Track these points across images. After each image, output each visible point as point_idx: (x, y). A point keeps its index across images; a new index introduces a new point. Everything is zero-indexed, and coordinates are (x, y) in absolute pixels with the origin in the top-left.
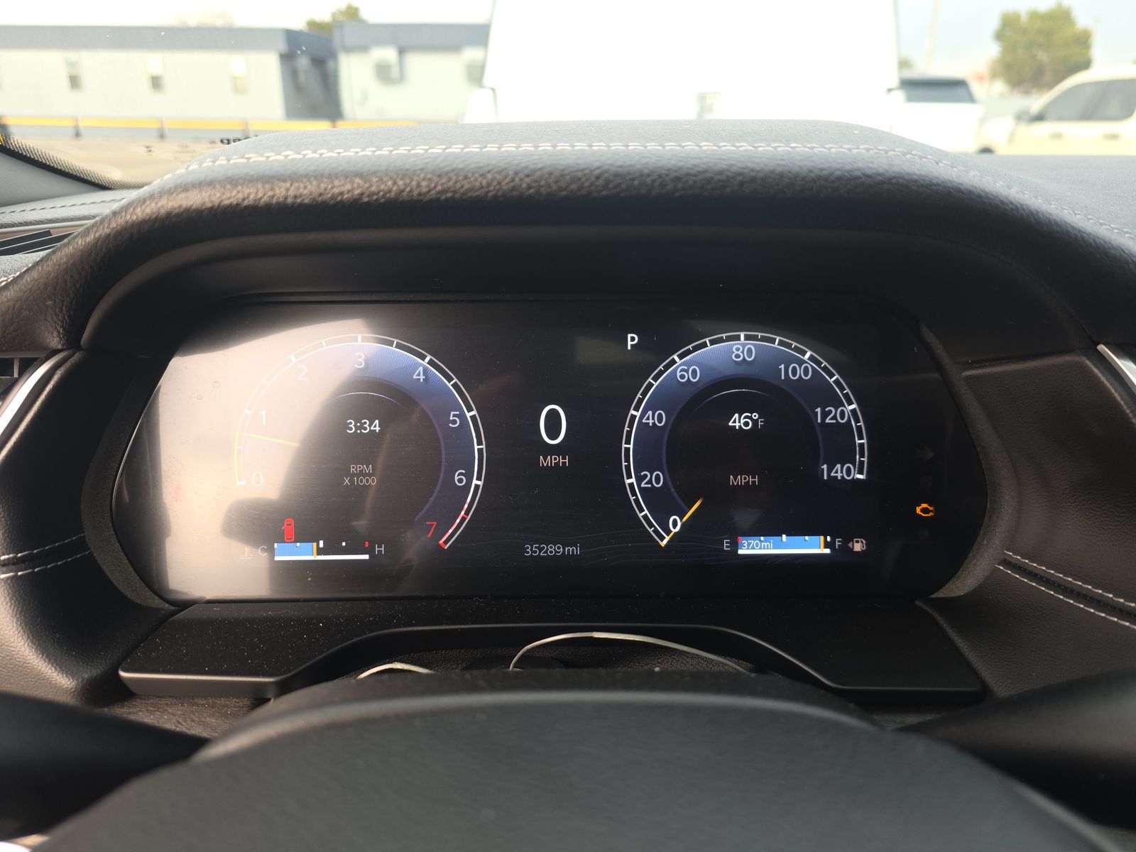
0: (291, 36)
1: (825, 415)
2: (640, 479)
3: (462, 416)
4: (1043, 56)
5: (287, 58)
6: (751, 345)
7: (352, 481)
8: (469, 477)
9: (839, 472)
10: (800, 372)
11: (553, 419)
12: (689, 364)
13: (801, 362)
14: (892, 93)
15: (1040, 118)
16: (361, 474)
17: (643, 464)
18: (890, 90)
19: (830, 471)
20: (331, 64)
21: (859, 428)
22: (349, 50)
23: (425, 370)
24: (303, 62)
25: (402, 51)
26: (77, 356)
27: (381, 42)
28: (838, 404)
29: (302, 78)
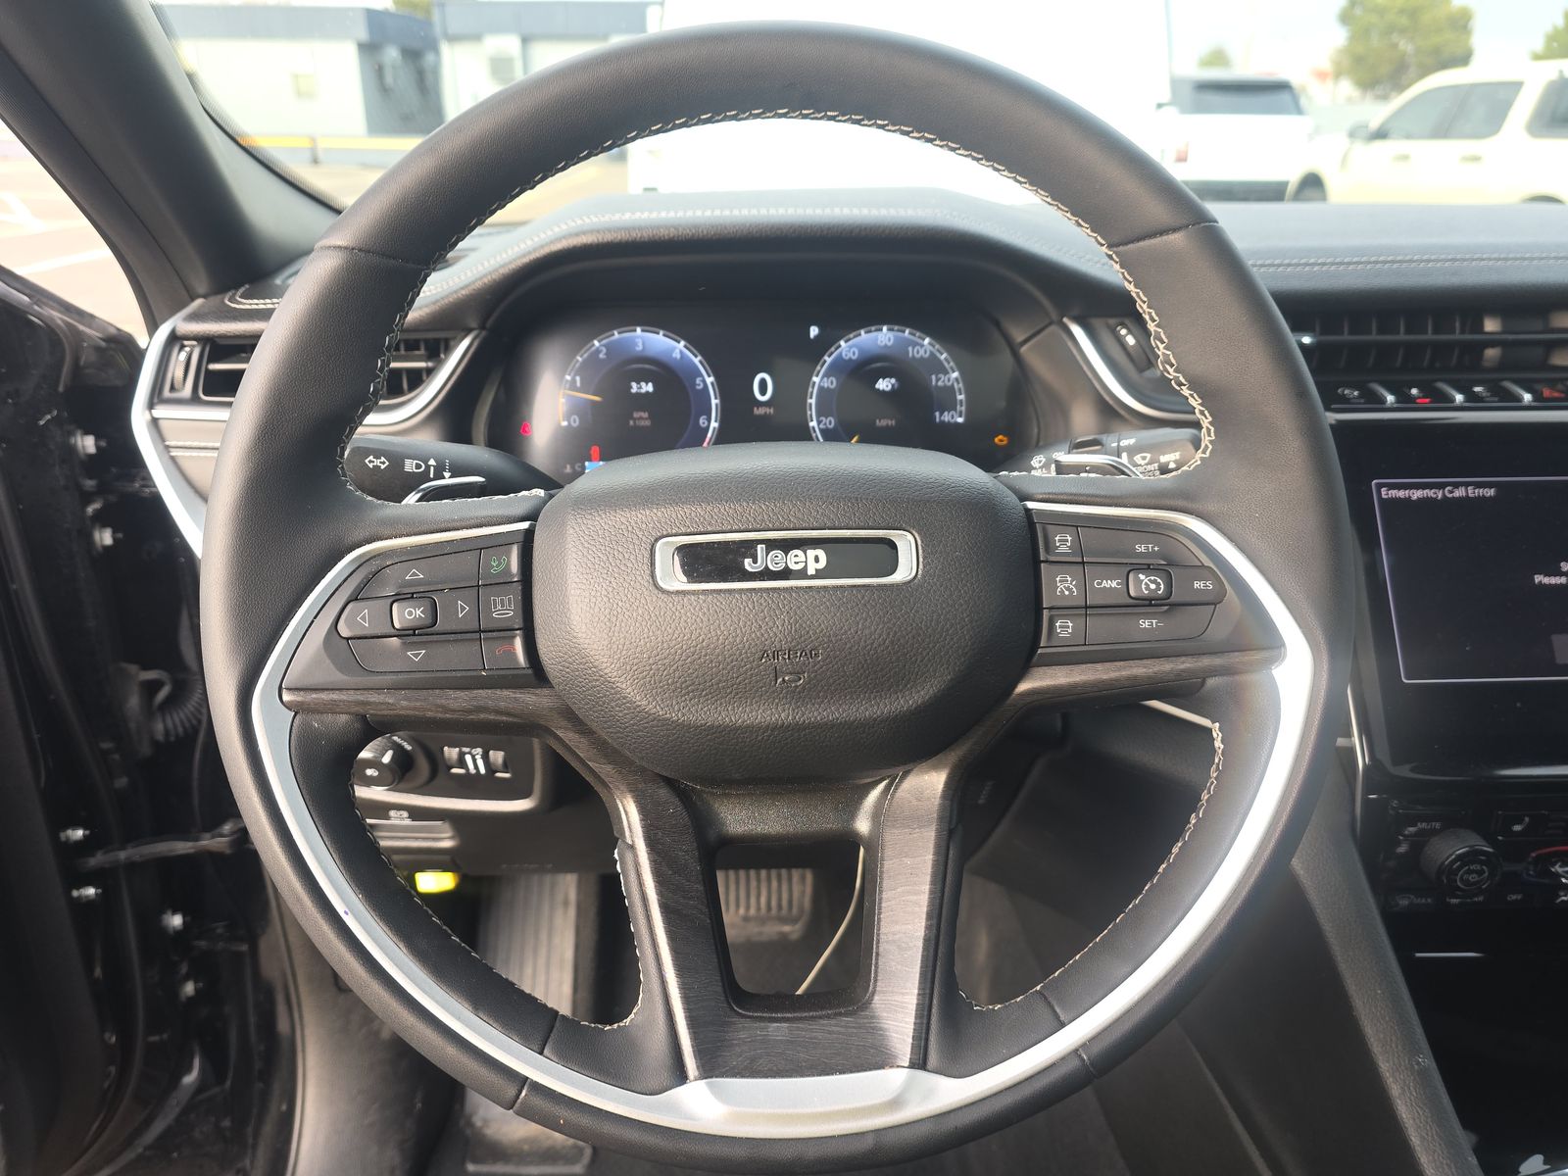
0: (373, 17)
1: (938, 380)
2: (819, 422)
3: (704, 381)
4: (1405, 46)
5: (369, 49)
6: (891, 335)
7: (635, 423)
8: (709, 420)
9: (947, 417)
10: (922, 352)
11: (763, 384)
12: (850, 347)
13: (922, 346)
14: (1164, 109)
15: (1381, 134)
16: (641, 418)
17: (822, 412)
18: (1160, 106)
19: (941, 416)
20: (430, 58)
21: (960, 390)
22: (454, 39)
23: (681, 352)
24: (392, 54)
25: (526, 40)
26: (484, 333)
27: (499, 29)
28: (946, 373)
29: (389, 79)
